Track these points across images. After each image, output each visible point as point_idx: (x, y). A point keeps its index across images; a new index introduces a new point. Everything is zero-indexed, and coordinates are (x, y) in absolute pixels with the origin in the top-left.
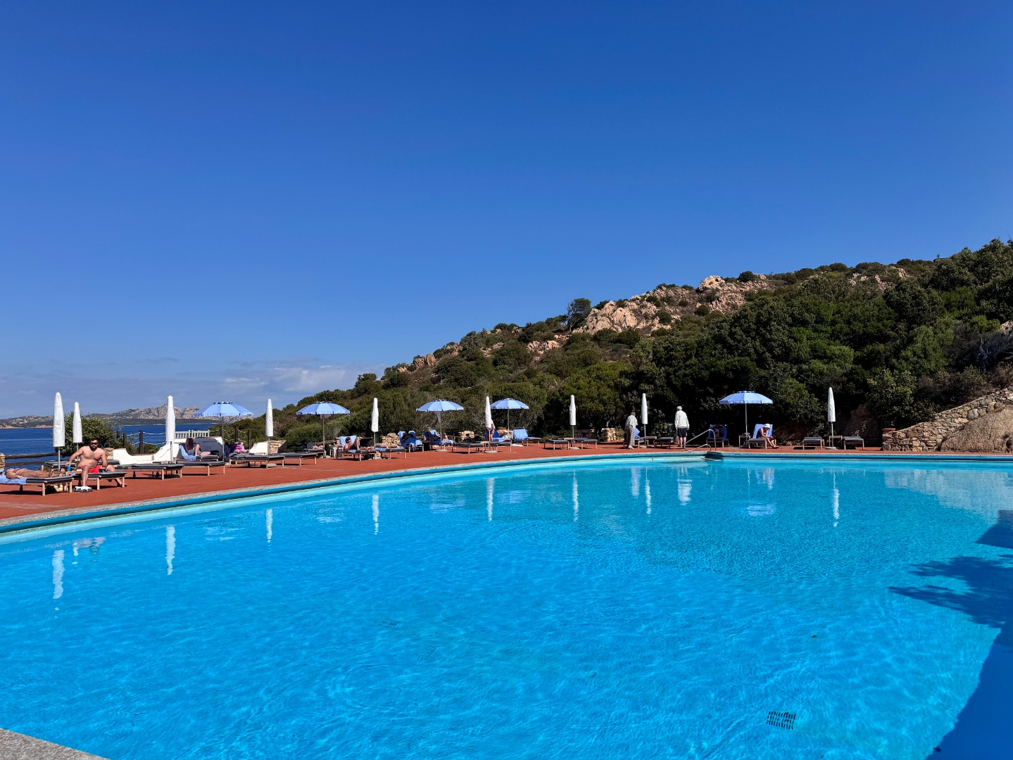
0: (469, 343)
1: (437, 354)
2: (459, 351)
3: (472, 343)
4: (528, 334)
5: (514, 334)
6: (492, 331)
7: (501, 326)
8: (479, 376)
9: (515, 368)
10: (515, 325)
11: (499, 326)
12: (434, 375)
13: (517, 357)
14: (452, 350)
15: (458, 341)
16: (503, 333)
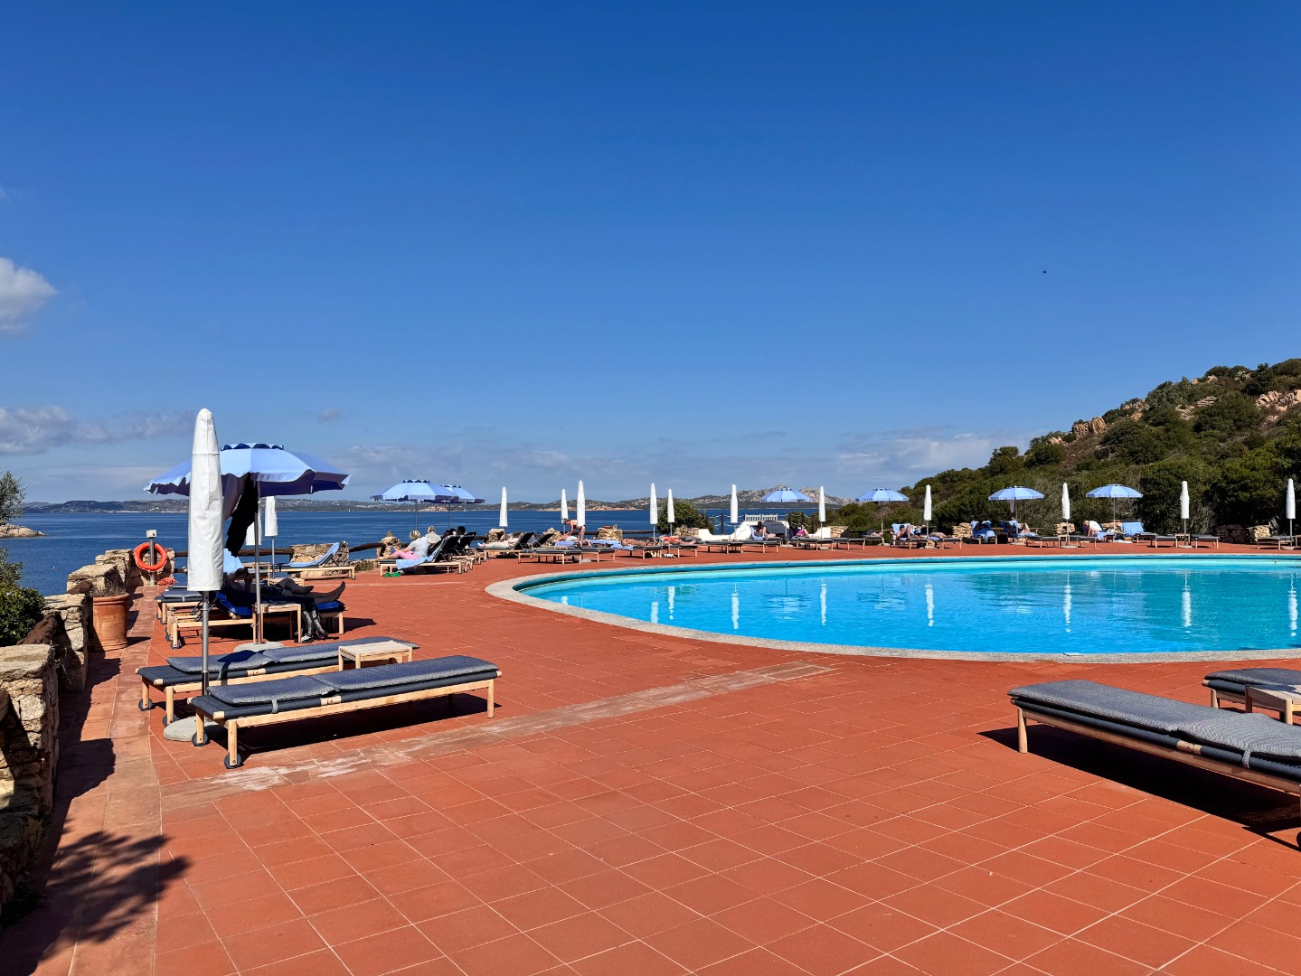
0: (1160, 400)
1: (1109, 417)
2: (1144, 412)
3: (1164, 399)
4: (1261, 380)
5: (1238, 382)
6: (1200, 380)
7: (1217, 372)
8: (1170, 447)
9: (1230, 435)
10: (1241, 368)
11: (1213, 372)
12: (1098, 448)
13: (1236, 417)
14: (1133, 411)
15: (1143, 397)
16: (1220, 380)
